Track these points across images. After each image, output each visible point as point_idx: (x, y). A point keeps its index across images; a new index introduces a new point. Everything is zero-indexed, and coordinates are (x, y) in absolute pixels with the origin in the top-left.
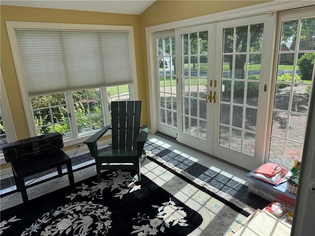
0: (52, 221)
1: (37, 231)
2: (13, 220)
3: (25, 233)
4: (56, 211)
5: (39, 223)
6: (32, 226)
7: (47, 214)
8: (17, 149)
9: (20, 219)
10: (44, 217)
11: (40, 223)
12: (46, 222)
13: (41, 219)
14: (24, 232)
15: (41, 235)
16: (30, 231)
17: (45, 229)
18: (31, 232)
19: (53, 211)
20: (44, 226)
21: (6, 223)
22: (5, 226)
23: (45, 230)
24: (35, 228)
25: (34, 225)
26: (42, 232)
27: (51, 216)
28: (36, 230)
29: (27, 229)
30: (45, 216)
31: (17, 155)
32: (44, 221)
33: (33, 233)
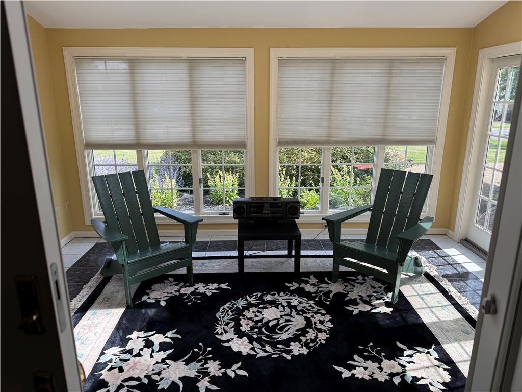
0: (260, 304)
1: (241, 308)
2: (224, 286)
3: (230, 305)
4: (269, 295)
5: (246, 300)
6: (239, 301)
7: (258, 295)
8: (246, 206)
9: (230, 288)
10: (253, 296)
11: (248, 301)
12: (254, 302)
13: (250, 297)
14: (229, 303)
15: (244, 313)
16: (235, 304)
17: (250, 309)
18: (235, 306)
19: (265, 294)
20: (250, 305)
21: (217, 287)
22: (216, 289)
23: (249, 311)
24: (241, 303)
25: (241, 300)
26: (246, 311)
27: (261, 298)
28: (242, 306)
29: (233, 301)
30: (256, 295)
31: (245, 214)
32: (253, 300)
33: (237, 307)
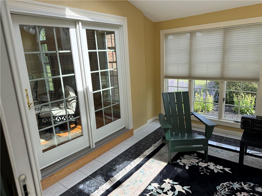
0: (251, 192)
1: (235, 189)
2: (227, 170)
3: (228, 184)
4: (260, 188)
5: (241, 185)
6: (235, 183)
7: (251, 184)
8: (251, 121)
9: (231, 173)
10: (247, 184)
11: (242, 186)
12: (246, 189)
13: (245, 184)
14: (228, 183)
15: (236, 194)
16: (232, 185)
17: (242, 193)
18: (231, 186)
19: (257, 186)
20: (242, 190)
21: (222, 168)
22: (221, 170)
23: (241, 194)
24: (236, 186)
25: (237, 184)
26: (238, 193)
27: (253, 188)
28: (236, 188)
29: (231, 182)
30: (249, 184)
31: (250, 126)
32: (246, 187)
33: (232, 188)
